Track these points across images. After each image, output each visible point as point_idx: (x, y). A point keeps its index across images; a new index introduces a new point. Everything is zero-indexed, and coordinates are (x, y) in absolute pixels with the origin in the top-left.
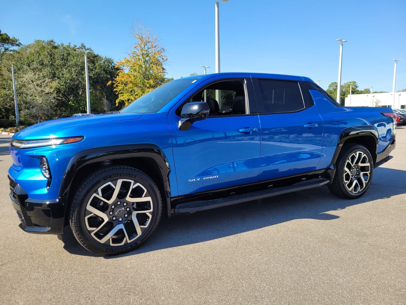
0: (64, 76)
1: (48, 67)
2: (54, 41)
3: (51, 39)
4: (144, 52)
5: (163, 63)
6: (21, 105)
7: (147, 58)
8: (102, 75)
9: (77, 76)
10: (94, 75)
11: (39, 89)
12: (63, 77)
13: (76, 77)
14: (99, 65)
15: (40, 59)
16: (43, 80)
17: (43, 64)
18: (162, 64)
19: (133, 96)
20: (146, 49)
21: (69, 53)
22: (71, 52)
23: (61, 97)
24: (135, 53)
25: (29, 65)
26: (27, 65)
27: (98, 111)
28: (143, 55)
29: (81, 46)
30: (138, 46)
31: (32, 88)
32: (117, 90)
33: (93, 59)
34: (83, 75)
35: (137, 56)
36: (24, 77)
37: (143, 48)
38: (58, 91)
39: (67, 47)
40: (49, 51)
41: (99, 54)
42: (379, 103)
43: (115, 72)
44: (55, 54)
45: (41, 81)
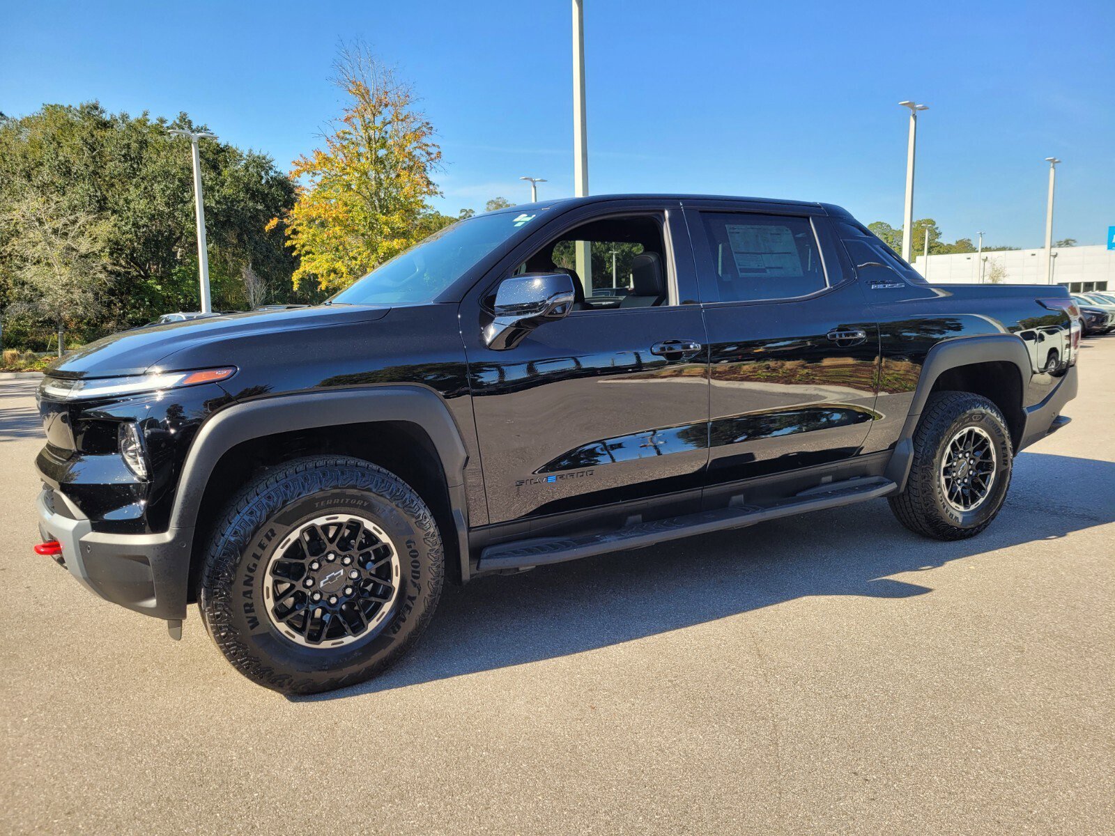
0: (132, 206)
1: (84, 180)
2: (100, 106)
3: (92, 101)
4: (371, 132)
5: (428, 164)
6: (8, 289)
7: (382, 153)
8: (242, 204)
9: (167, 204)
10: (218, 202)
11: (60, 243)
12: (129, 209)
13: (167, 210)
14: (231, 175)
15: (61, 158)
16: (72, 218)
17: (69, 172)
18: (425, 170)
19: (343, 262)
20: (378, 123)
21: (146, 140)
22: (149, 138)
23: (124, 267)
24: (347, 136)
25: (29, 177)
26: (24, 177)
27: (228, 304)
28: (370, 143)
29: (178, 122)
30: (355, 114)
31: (40, 241)
32: (296, 244)
33: (216, 158)
34: (186, 202)
35: (352, 146)
36: (15, 210)
37: (369, 123)
38: (116, 248)
39: (137, 124)
40: (85, 134)
41: (230, 145)
42: (1001, 278)
43: (277, 195)
44: (102, 145)
45: (63, 220)
